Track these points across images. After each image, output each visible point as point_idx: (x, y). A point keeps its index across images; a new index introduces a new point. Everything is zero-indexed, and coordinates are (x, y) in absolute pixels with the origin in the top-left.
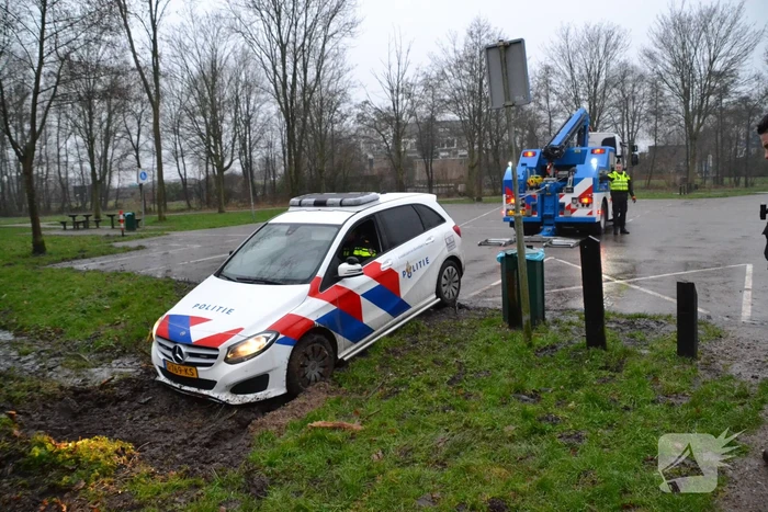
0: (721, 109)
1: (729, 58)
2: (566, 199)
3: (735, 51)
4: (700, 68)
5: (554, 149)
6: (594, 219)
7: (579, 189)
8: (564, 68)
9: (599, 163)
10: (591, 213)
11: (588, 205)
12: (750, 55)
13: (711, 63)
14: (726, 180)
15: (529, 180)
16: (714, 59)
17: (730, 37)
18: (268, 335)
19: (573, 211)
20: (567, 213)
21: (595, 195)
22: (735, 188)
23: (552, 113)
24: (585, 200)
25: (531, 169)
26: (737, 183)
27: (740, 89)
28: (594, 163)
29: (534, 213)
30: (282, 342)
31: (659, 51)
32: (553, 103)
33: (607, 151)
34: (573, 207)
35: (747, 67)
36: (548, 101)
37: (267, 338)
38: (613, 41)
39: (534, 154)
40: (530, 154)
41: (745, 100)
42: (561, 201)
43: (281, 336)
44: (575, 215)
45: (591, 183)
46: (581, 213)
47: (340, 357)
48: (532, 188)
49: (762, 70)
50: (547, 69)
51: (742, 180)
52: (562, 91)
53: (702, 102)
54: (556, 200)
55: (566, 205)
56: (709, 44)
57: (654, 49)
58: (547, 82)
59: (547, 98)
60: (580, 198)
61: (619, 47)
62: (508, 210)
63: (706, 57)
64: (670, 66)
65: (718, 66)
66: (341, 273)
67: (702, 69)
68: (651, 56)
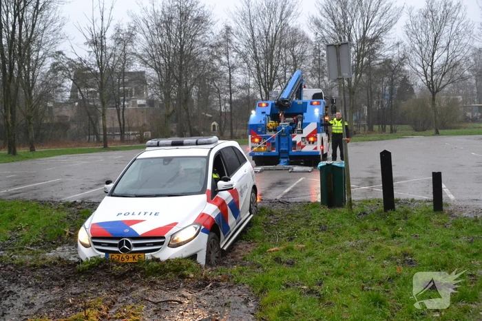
0: (371, 68)
1: (378, 28)
2: (297, 138)
3: (382, 22)
4: (356, 34)
5: (284, 101)
6: (318, 152)
7: (307, 131)
8: (245, 29)
9: (320, 112)
10: (316, 148)
11: (313, 143)
12: (394, 27)
13: (365, 32)
14: (376, 127)
15: (269, 124)
16: (367, 29)
17: (379, 11)
18: (196, 226)
19: (303, 147)
20: (298, 149)
21: (319, 135)
22: (383, 134)
23: (232, 68)
24: (312, 139)
25: (268, 115)
26: (384, 130)
27: (386, 53)
28: (317, 112)
29: (272, 149)
30: (204, 231)
31: (323, 19)
32: (232, 60)
33: (322, 104)
34: (303, 144)
35: (392, 36)
36: (228, 58)
37: (196, 228)
38: (286, 9)
39: (267, 105)
40: (264, 105)
41: (388, 62)
42: (293, 139)
43: (203, 227)
44: (304, 150)
45: (316, 127)
46: (308, 148)
47: (221, 247)
48: (270, 131)
49: (403, 38)
50: (228, 29)
51: (388, 127)
52: (242, 48)
53: (359, 62)
54: (289, 140)
55: (298, 143)
56: (363, 15)
57: (320, 17)
58: (229, 41)
59: (227, 55)
60: (308, 138)
61: (292, 14)
62: (253, 147)
63: (361, 26)
64: (332, 32)
65: (370, 34)
66: (219, 188)
67: (358, 35)
68: (318, 23)
